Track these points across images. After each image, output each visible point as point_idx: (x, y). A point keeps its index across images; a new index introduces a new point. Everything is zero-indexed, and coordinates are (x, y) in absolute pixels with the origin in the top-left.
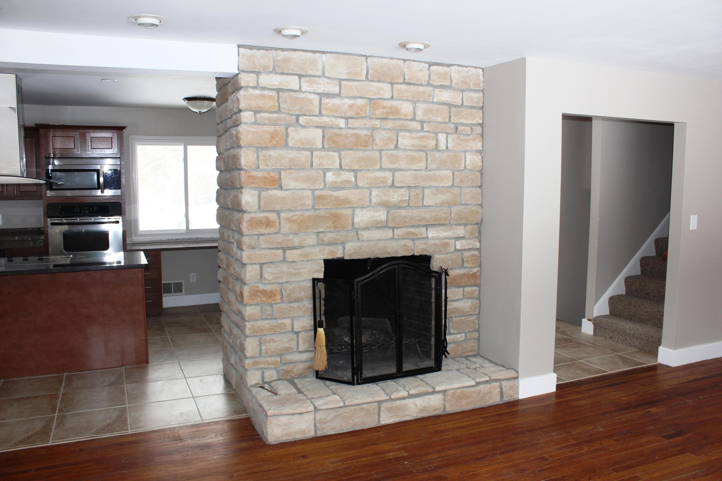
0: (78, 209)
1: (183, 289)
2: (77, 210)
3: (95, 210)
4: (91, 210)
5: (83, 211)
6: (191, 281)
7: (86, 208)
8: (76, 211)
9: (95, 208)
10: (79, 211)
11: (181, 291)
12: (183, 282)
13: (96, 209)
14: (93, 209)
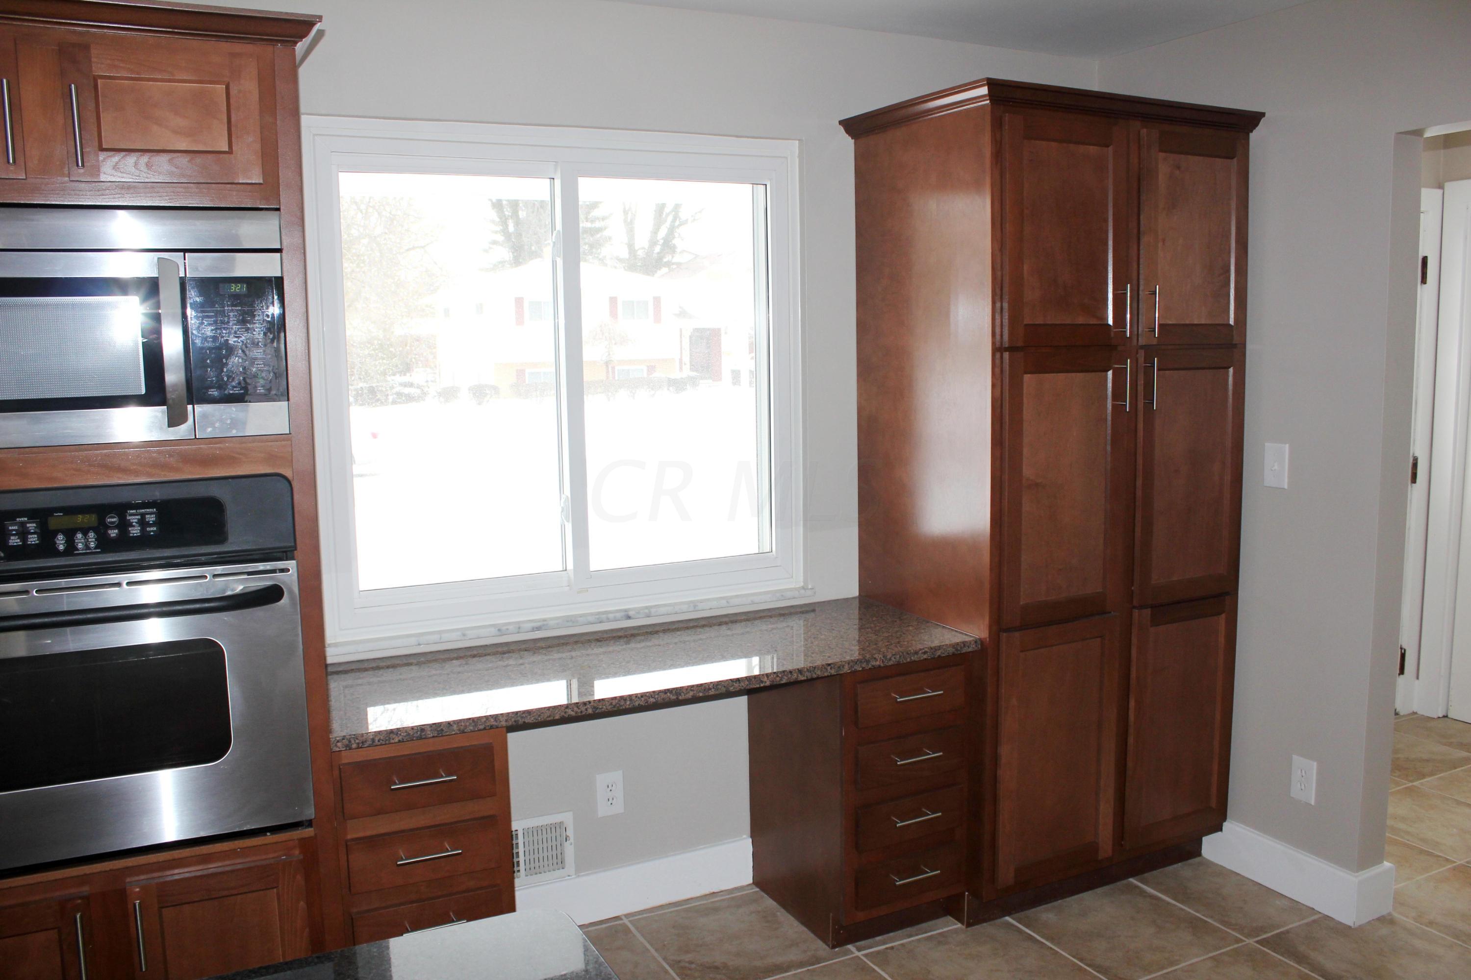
0: (31, 526)
1: (569, 850)
2: (23, 534)
3: (135, 531)
4: (113, 533)
5: (61, 542)
6: (603, 810)
7: (80, 519)
8: (14, 541)
9: (134, 519)
10: (33, 539)
11: (561, 863)
12: (567, 818)
13: (143, 523)
14: (124, 525)
